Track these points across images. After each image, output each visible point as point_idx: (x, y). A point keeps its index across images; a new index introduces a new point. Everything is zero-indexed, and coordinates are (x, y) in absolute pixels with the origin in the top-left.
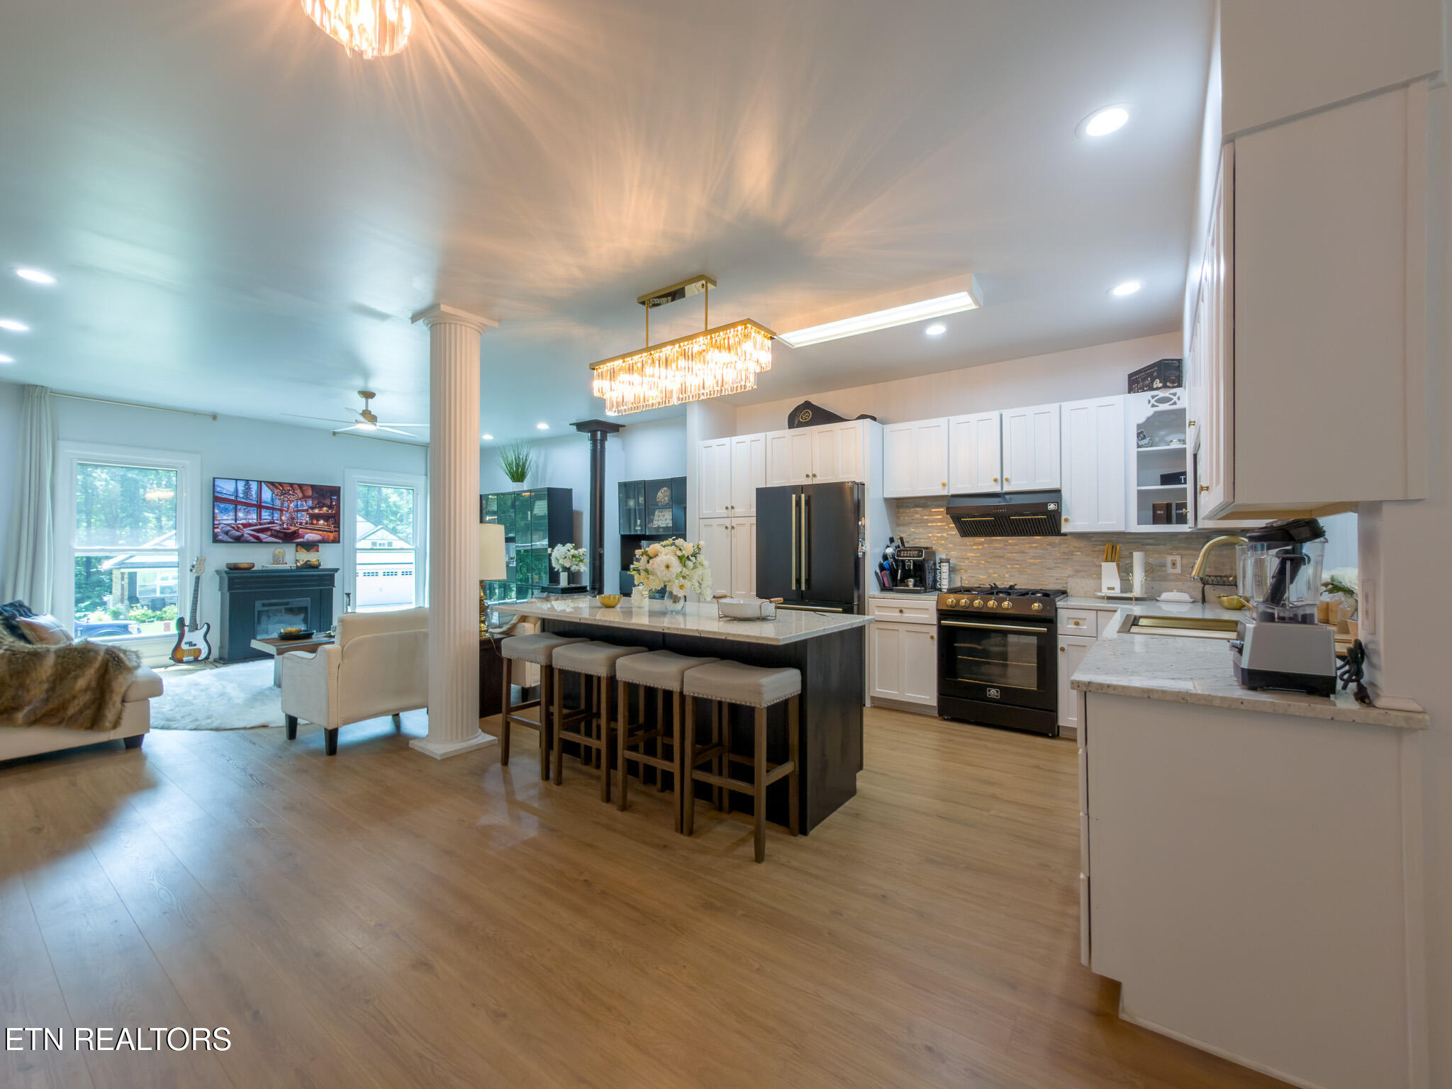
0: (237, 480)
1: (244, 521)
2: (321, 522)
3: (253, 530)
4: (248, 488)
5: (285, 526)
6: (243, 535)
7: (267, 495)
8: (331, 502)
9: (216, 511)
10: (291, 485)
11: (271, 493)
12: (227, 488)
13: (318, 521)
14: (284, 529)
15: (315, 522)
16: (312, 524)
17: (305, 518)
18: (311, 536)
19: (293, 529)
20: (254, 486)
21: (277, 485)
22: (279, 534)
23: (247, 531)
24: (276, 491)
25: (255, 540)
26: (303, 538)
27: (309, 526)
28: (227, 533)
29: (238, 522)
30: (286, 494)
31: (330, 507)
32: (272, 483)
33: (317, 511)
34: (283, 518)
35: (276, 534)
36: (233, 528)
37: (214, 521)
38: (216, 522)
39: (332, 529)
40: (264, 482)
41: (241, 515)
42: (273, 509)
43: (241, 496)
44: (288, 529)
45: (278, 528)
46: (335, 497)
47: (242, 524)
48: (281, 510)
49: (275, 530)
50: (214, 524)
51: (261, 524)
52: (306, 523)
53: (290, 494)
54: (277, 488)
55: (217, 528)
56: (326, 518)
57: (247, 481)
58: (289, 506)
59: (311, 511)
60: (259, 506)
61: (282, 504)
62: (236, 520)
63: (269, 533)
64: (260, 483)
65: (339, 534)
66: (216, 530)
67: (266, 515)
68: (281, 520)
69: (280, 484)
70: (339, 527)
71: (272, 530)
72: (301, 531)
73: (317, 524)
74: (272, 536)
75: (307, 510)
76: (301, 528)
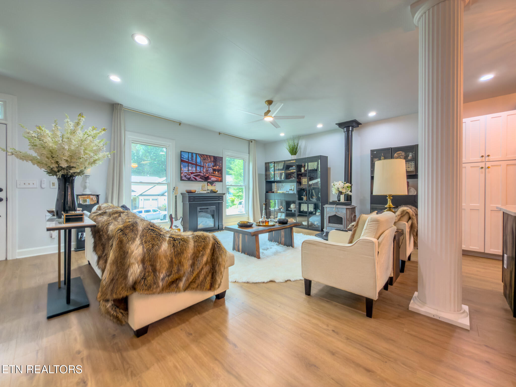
0: (189, 152)
1: (191, 171)
2: (217, 173)
3: (194, 175)
4: (192, 156)
5: (205, 174)
6: (191, 177)
8: (220, 164)
9: (182, 166)
10: (207, 155)
11: (200, 159)
12: (185, 156)
13: (215, 172)
14: (204, 175)
15: (214, 172)
16: (213, 173)
17: (211, 171)
18: (213, 179)
19: (207, 175)
20: (194, 156)
21: (202, 155)
22: (203, 177)
23: (192, 176)
24: (202, 158)
25: (195, 180)
26: (211, 180)
27: (212, 174)
28: (185, 176)
29: (189, 171)
30: (205, 159)
31: (219, 166)
32: (200, 155)
33: (215, 168)
34: (204, 170)
36: (187, 174)
37: (181, 171)
38: (182, 171)
39: (220, 176)
40: (198, 154)
41: (190, 168)
42: (200, 166)
43: (190, 159)
44: (206, 175)
45: (202, 175)
46: (221, 162)
47: (190, 172)
48: (203, 167)
49: (201, 176)
50: (181, 172)
51: (197, 173)
52: (212, 173)
53: (206, 160)
54: (202, 157)
55: (182, 174)
56: (218, 171)
57: (192, 153)
58: (206, 165)
59: (213, 168)
60: (196, 165)
61: (204, 164)
62: (188, 171)
63: (199, 177)
64: (196, 154)
65: (222, 178)
66: (182, 175)
67: (198, 168)
68: (203, 171)
69: (203, 155)
70: (222, 175)
71: (200, 175)
72: (210, 176)
73: (215, 174)
74: (200, 178)
75: (212, 167)
76: (210, 175)
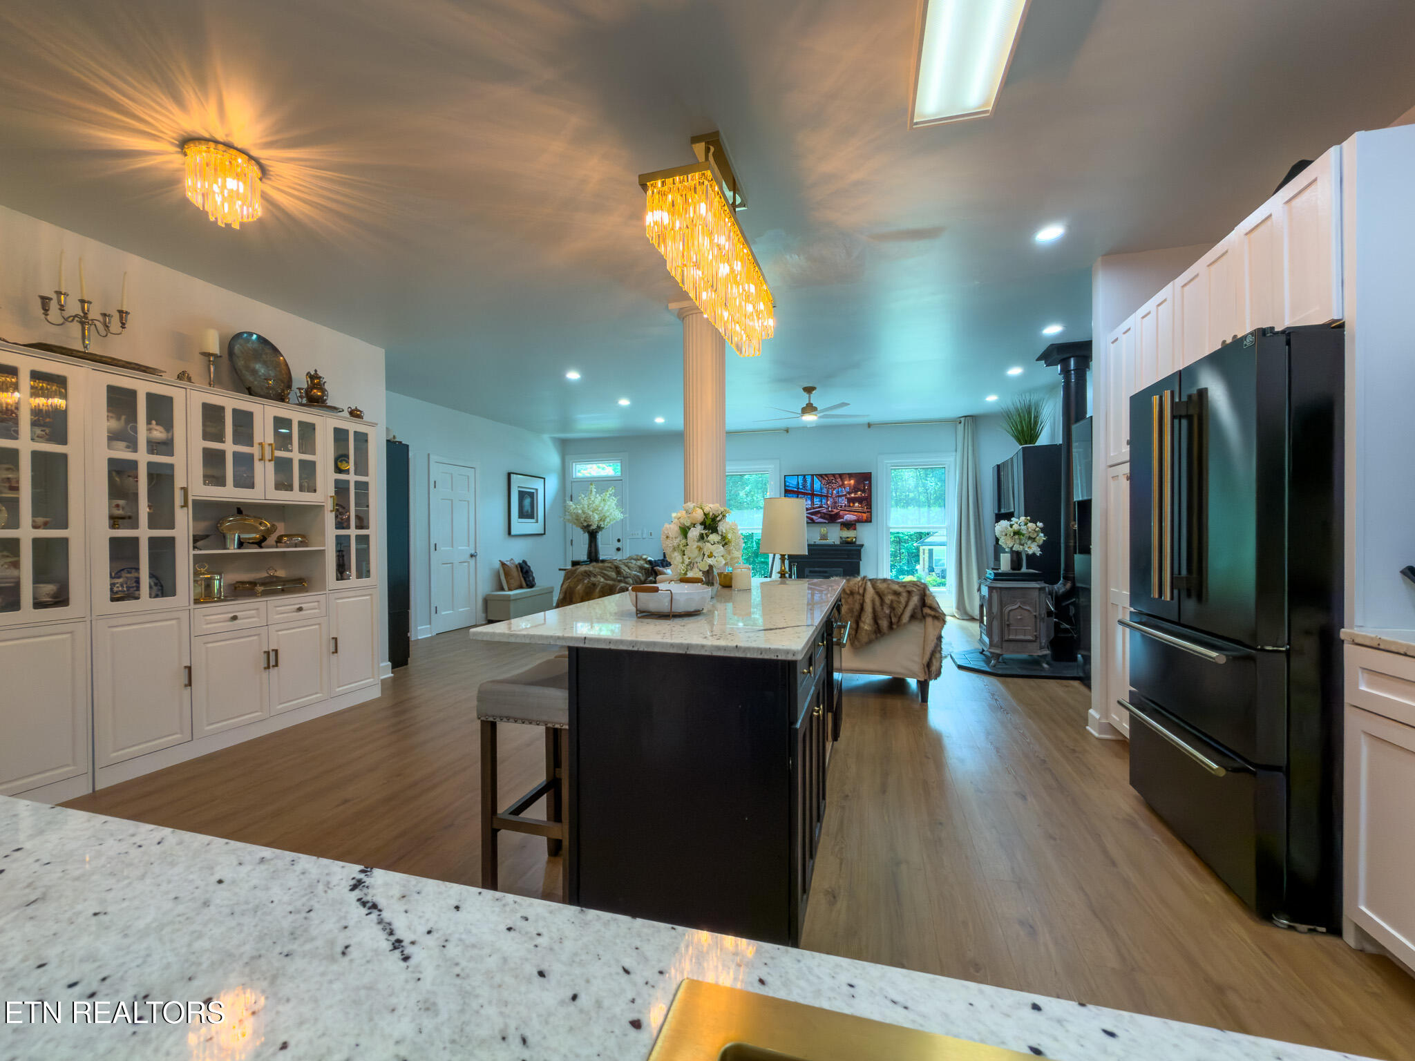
0: (798, 475)
2: (857, 504)
3: (808, 514)
4: (805, 480)
5: (830, 509)
7: (817, 485)
8: (864, 487)
10: (834, 475)
11: (820, 483)
12: (793, 482)
13: (854, 503)
14: (830, 511)
15: (852, 505)
16: (850, 506)
17: (843, 502)
18: (849, 517)
19: (835, 511)
20: (809, 479)
21: (824, 476)
22: (826, 516)
24: (824, 481)
26: (843, 519)
27: (847, 508)
30: (830, 483)
31: (864, 491)
32: (821, 476)
33: (853, 495)
34: (828, 502)
35: (824, 516)
39: (865, 510)
40: (816, 475)
42: (821, 496)
43: (801, 487)
44: (832, 511)
45: (825, 511)
46: (867, 482)
48: (827, 497)
49: (823, 513)
51: (814, 508)
52: (845, 506)
53: (833, 483)
54: (824, 479)
56: (860, 500)
57: (804, 476)
58: (832, 492)
59: (848, 496)
60: (813, 495)
61: (828, 492)
63: (819, 515)
64: (813, 475)
65: (871, 515)
67: (817, 501)
68: (827, 504)
69: (826, 475)
70: (871, 508)
71: (821, 513)
72: (841, 513)
73: (853, 506)
74: (821, 517)
75: (845, 495)
76: (841, 510)
